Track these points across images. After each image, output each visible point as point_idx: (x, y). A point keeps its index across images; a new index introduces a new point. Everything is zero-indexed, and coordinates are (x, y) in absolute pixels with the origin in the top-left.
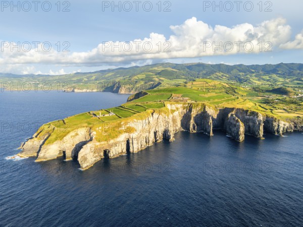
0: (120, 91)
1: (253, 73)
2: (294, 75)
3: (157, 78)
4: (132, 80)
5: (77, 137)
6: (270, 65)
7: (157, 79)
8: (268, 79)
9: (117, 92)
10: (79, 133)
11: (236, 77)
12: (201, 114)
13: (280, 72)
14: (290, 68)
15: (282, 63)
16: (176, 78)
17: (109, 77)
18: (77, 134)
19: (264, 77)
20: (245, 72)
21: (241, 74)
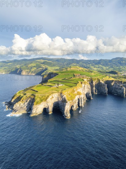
0: (22, 73)
1: (90, 64)
2: (109, 65)
3: (43, 65)
4: (28, 67)
5: (53, 99)
6: (96, 60)
7: (44, 67)
8: (98, 67)
9: (20, 74)
10: (54, 96)
11: (83, 66)
12: (97, 84)
13: (102, 64)
14: (105, 62)
15: (101, 59)
16: (53, 66)
17: (10, 65)
18: (53, 97)
19: (96, 66)
20: (86, 63)
21: (84, 64)
